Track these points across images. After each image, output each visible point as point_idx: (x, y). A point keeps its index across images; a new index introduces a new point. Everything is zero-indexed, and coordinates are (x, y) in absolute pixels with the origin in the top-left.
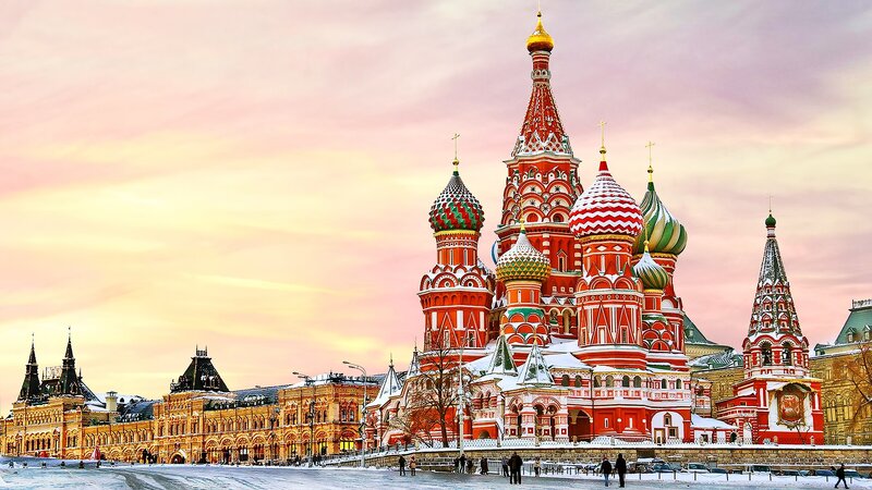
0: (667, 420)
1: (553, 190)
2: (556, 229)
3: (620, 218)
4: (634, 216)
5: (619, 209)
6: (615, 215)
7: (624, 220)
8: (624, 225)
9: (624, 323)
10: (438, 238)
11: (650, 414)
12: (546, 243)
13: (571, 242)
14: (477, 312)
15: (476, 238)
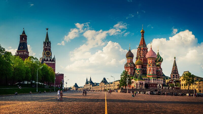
0: (160, 85)
1: (144, 52)
2: (144, 58)
3: (153, 56)
4: (155, 55)
5: (153, 54)
6: (153, 55)
7: (154, 56)
8: (154, 57)
9: (154, 71)
10: (127, 59)
11: (157, 84)
12: (142, 60)
13: (146, 60)
14: (132, 69)
15: (133, 59)
